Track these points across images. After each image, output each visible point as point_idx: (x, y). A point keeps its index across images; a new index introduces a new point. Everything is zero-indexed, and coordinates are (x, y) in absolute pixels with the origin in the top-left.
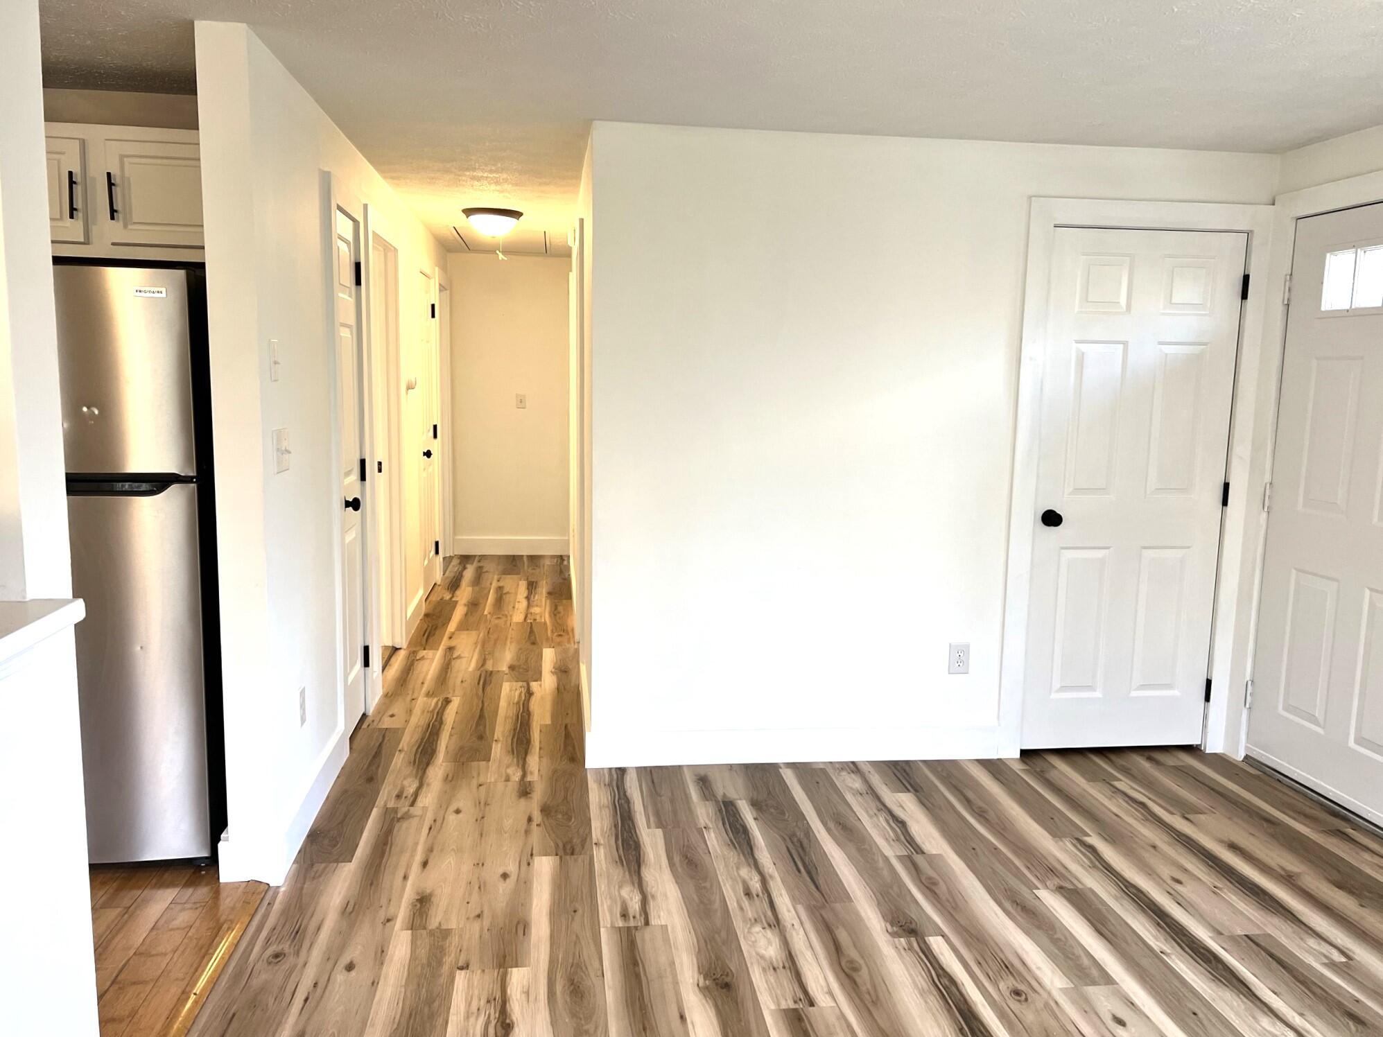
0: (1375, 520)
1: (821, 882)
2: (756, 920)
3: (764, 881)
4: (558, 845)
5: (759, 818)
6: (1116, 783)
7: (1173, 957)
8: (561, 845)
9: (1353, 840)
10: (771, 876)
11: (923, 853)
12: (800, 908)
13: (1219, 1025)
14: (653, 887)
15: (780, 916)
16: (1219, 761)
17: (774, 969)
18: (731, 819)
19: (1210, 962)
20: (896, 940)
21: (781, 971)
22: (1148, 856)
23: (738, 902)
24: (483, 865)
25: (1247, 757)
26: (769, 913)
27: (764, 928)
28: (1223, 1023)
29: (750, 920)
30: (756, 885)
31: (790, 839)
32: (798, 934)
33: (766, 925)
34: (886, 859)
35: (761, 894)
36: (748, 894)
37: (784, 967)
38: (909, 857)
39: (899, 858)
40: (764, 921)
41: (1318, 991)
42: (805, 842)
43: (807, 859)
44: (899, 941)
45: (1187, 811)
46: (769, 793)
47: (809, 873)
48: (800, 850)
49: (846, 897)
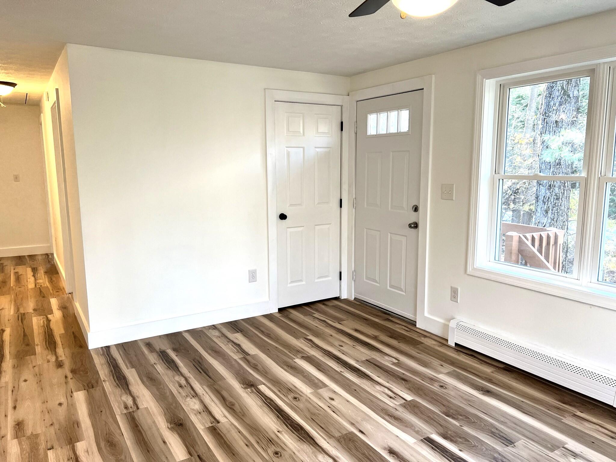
0: (390, 209)
1: (211, 374)
2: (187, 396)
3: (186, 379)
4: (84, 385)
5: (178, 355)
6: (314, 315)
7: (345, 372)
8: (86, 385)
9: (392, 321)
10: (189, 377)
11: (249, 355)
12: (204, 387)
13: (363, 392)
14: (137, 393)
15: (197, 392)
16: (346, 301)
17: (200, 413)
18: (166, 358)
19: (357, 371)
20: (246, 390)
21: (202, 413)
22: (331, 339)
23: (177, 390)
24: (47, 402)
25: (355, 298)
26: (192, 392)
27: (191, 398)
28: (365, 391)
29: (184, 396)
30: (183, 382)
31: (194, 361)
32: (206, 397)
33: (192, 397)
34: (235, 360)
35: (186, 385)
36: (181, 386)
37: (204, 411)
38: (244, 358)
39: (241, 359)
40: (190, 395)
41: (391, 373)
42: (200, 361)
43: (202, 367)
44: (248, 390)
45: (339, 321)
46: (180, 344)
47: (205, 372)
48: (199, 364)
49: (222, 378)
